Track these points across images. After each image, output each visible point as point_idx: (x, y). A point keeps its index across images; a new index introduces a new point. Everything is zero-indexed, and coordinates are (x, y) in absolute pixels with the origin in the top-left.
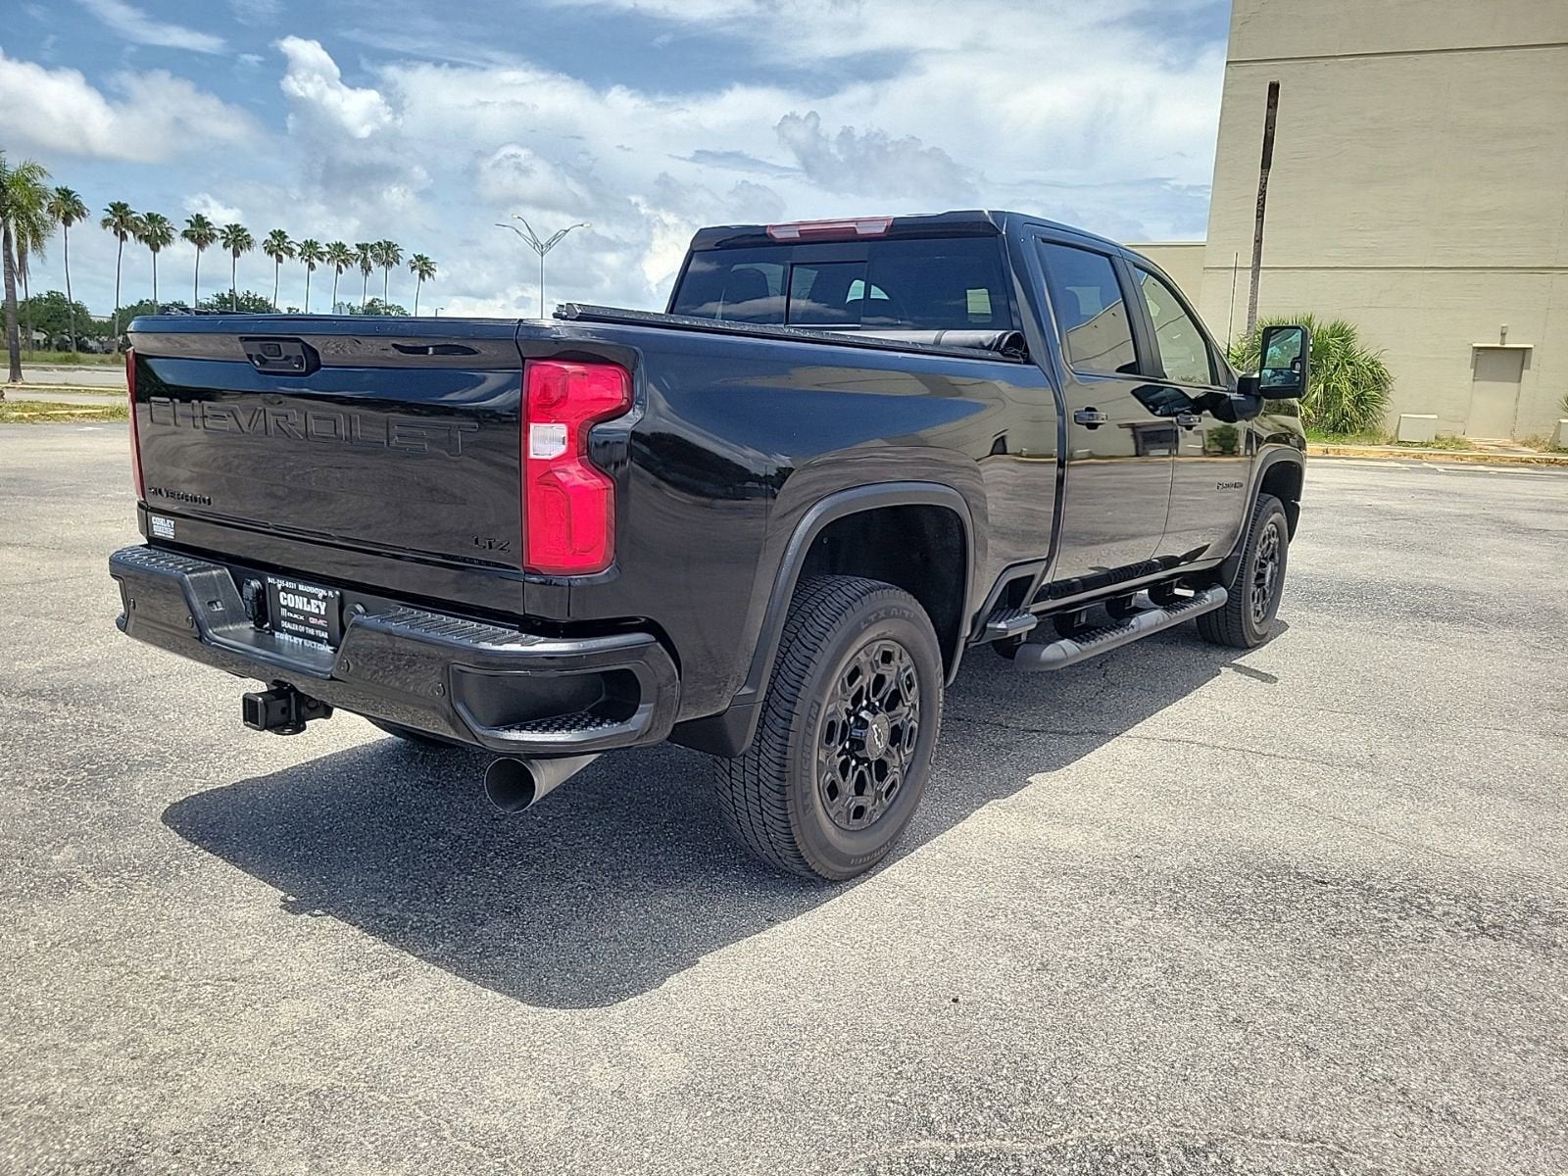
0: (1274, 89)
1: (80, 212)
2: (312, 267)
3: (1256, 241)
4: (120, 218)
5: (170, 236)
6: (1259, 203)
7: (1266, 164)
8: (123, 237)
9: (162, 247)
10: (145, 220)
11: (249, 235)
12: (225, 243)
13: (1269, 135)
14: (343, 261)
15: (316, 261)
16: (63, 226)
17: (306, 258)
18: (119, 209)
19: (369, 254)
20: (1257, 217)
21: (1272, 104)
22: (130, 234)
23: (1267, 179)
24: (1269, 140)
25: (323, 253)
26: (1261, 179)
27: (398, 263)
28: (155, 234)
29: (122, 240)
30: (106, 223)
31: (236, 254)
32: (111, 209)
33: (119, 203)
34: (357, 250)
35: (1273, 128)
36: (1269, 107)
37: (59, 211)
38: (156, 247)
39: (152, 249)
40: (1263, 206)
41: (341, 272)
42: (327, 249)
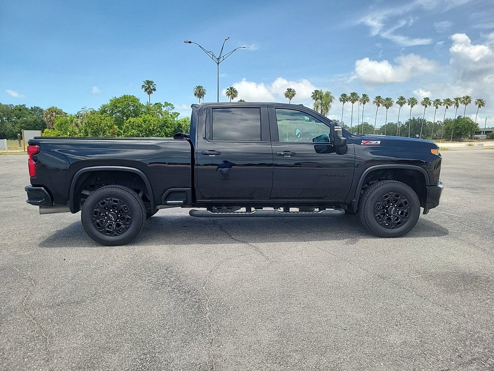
1: (368, 100)
2: (437, 108)
4: (378, 101)
5: (392, 104)
8: (379, 106)
9: (389, 107)
10: (385, 100)
11: (416, 100)
12: (409, 103)
14: (449, 104)
15: (439, 106)
16: (363, 105)
17: (435, 105)
18: (378, 98)
19: (459, 101)
22: (381, 104)
25: (441, 103)
27: (470, 103)
28: (388, 104)
29: (378, 106)
30: (374, 102)
31: (412, 107)
32: (376, 98)
33: (378, 96)
34: (454, 100)
37: (362, 100)
38: (388, 108)
39: (386, 108)
41: (448, 108)
42: (443, 101)
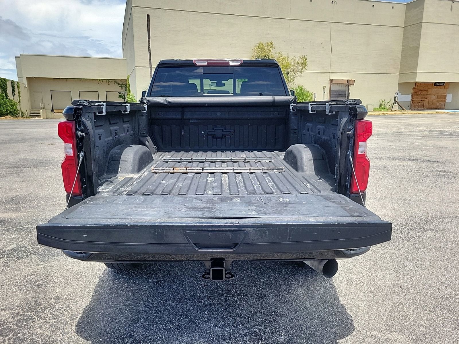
0: (148, 16)
3: (150, 60)
7: (149, 38)
13: (149, 29)
20: (149, 53)
23: (150, 42)
24: (149, 31)
26: (148, 41)
35: (149, 27)
36: (148, 21)
40: (150, 49)
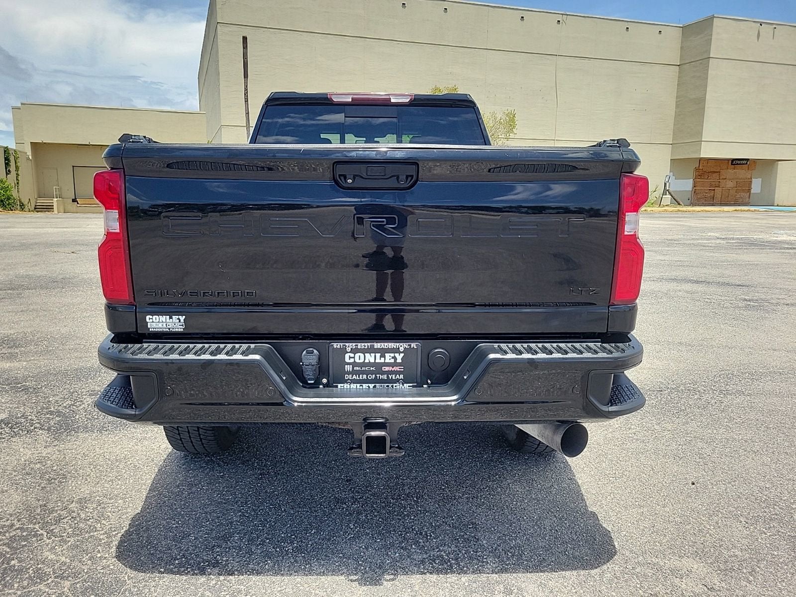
0: (245, 39)
3: (246, 114)
6: (245, 95)
7: (246, 76)
13: (246, 61)
20: (245, 102)
21: (245, 47)
23: (247, 83)
24: (245, 64)
26: (245, 83)
35: (247, 58)
40: (247, 96)
